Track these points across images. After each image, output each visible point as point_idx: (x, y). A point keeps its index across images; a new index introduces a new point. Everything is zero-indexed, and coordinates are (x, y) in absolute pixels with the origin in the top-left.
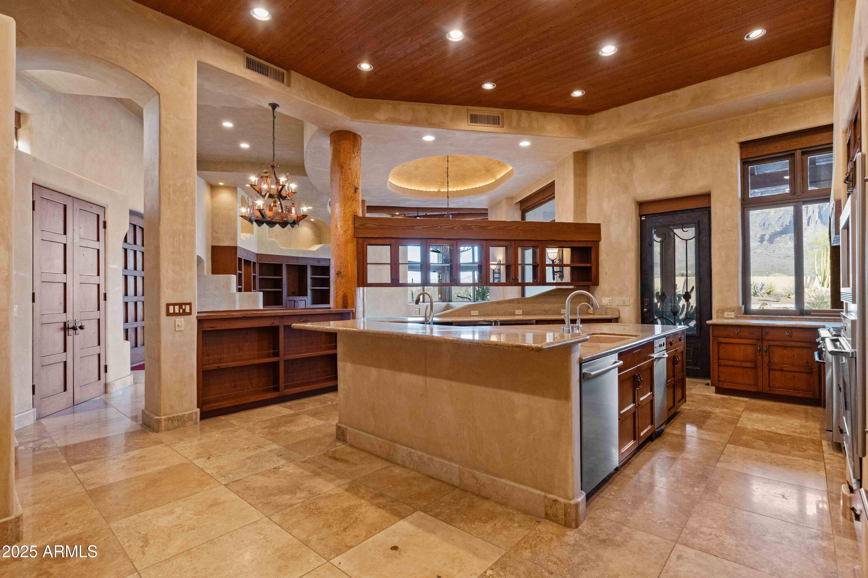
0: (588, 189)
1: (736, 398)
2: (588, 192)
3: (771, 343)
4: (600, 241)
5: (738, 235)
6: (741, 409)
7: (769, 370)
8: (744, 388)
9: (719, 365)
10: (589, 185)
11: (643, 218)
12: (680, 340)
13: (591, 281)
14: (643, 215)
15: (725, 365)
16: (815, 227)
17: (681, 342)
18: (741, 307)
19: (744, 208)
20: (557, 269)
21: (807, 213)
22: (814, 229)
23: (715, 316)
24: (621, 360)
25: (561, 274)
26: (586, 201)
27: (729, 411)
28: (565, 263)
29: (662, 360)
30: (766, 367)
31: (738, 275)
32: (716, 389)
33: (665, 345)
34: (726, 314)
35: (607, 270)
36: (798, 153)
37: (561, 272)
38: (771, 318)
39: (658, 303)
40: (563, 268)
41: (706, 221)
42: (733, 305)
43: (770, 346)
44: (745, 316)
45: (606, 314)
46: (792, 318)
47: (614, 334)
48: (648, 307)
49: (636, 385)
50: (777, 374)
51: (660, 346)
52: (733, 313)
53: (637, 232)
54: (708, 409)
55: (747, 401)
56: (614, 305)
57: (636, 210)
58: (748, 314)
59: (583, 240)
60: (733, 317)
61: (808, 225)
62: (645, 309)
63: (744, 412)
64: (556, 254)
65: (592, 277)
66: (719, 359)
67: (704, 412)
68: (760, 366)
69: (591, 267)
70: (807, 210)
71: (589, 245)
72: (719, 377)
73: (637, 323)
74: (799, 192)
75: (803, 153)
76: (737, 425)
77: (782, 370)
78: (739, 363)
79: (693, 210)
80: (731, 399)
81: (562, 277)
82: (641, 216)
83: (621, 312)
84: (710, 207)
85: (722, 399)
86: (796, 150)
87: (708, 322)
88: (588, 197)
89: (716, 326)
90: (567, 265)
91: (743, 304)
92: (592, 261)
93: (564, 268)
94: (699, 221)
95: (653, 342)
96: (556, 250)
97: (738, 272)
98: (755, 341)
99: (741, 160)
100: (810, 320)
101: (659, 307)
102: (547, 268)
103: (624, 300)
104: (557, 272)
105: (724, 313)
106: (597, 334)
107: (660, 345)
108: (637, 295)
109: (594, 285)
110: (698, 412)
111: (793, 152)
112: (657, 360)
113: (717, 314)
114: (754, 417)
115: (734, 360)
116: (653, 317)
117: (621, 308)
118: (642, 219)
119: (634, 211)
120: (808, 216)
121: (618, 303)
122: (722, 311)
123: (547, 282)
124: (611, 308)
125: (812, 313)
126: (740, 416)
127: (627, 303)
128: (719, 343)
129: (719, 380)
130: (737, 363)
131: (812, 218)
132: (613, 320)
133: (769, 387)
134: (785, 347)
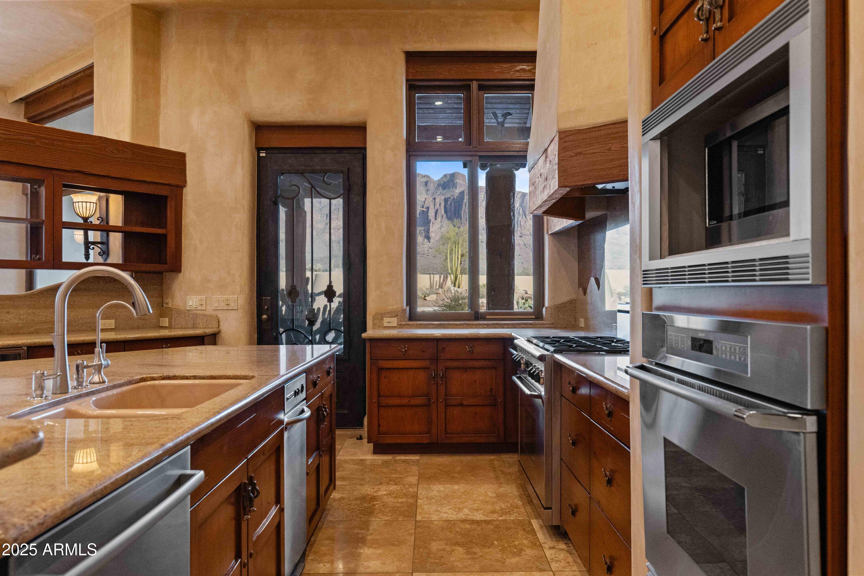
0: (163, 83)
1: (403, 457)
2: (162, 88)
3: (449, 364)
4: (185, 186)
5: (403, 196)
6: (413, 480)
7: (446, 406)
8: (412, 439)
9: (379, 406)
10: (163, 77)
11: (263, 155)
12: (328, 373)
13: (165, 263)
14: (263, 149)
15: (387, 406)
16: (441, 222)
17: (329, 377)
18: (405, 310)
19: (409, 156)
20: (93, 236)
21: (435, 205)
22: (440, 224)
23: (371, 324)
24: (200, 469)
25: (104, 247)
26: (158, 106)
27: (399, 487)
28: (112, 223)
29: (299, 425)
30: (442, 402)
31: (401, 259)
32: (374, 446)
33: (305, 389)
34: (386, 321)
35: (198, 243)
36: (475, 85)
37: (105, 243)
38: (443, 324)
39: (282, 306)
40: (108, 235)
41: (359, 170)
42: (395, 307)
43: (447, 368)
44: (411, 323)
45: (194, 327)
46: (468, 325)
47: (195, 377)
48: (269, 312)
49: (244, 508)
50: (456, 411)
51: (296, 393)
52: (395, 319)
53: (252, 176)
54: (367, 490)
55: (418, 460)
56: (210, 311)
57: (251, 138)
58: (413, 320)
59: (149, 179)
60: (395, 325)
61: (436, 219)
62: (265, 316)
63: (420, 486)
64: (93, 207)
65: (168, 254)
66: (379, 396)
67: (363, 498)
68: (434, 402)
69: (165, 236)
70: (435, 202)
71: (162, 191)
72: (379, 426)
73: (251, 343)
74: (474, 142)
75: (481, 88)
76: (419, 518)
77: (462, 405)
78: (407, 401)
79: (341, 150)
80: (396, 461)
81: (105, 253)
82: (259, 149)
83: (221, 323)
84: (365, 149)
85: (386, 463)
86: (472, 80)
87: (364, 335)
88: (163, 100)
89: (372, 340)
90: (116, 229)
91: (407, 305)
92: (168, 223)
93: (111, 234)
94: (348, 169)
95: (283, 388)
96: (93, 197)
97: (402, 254)
98: (428, 362)
99: (407, 80)
100: (488, 326)
101: (283, 313)
102: (64, 231)
103: (227, 300)
104: (94, 243)
105: (383, 319)
106: (153, 379)
107: (295, 391)
108: (251, 290)
109: (173, 271)
110: (354, 502)
111: (469, 83)
112: (289, 427)
113: (373, 321)
114: (435, 493)
115: (400, 396)
116: (277, 329)
117: (221, 315)
118: (261, 155)
119: (247, 138)
120: (436, 209)
121: (216, 305)
122: (380, 316)
123: (64, 260)
124: (204, 315)
125: (488, 317)
126: (415, 496)
127: (233, 305)
128: (380, 369)
129: (379, 431)
130: (405, 401)
131: (439, 212)
132: (206, 339)
133: (446, 434)
134: (465, 369)
